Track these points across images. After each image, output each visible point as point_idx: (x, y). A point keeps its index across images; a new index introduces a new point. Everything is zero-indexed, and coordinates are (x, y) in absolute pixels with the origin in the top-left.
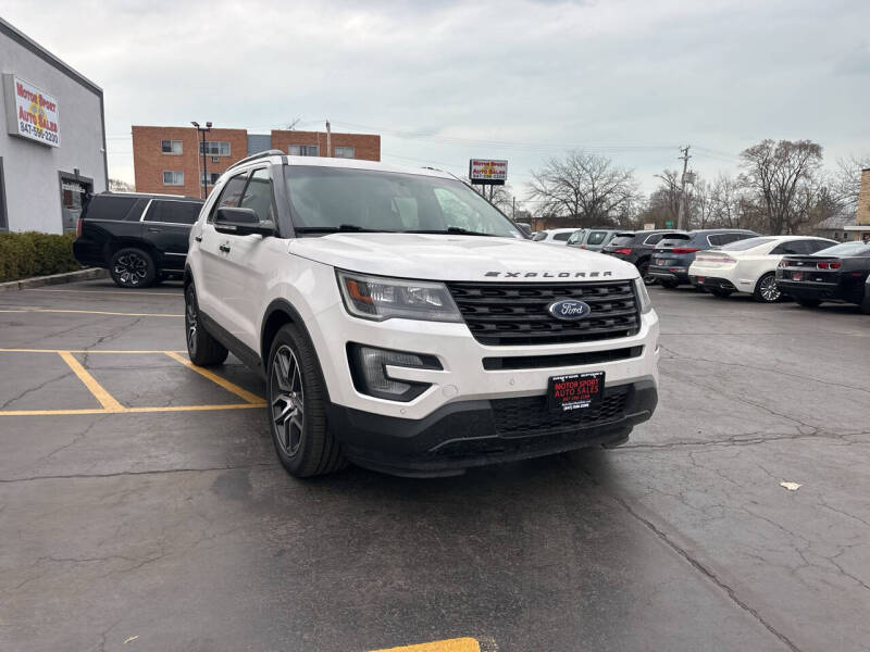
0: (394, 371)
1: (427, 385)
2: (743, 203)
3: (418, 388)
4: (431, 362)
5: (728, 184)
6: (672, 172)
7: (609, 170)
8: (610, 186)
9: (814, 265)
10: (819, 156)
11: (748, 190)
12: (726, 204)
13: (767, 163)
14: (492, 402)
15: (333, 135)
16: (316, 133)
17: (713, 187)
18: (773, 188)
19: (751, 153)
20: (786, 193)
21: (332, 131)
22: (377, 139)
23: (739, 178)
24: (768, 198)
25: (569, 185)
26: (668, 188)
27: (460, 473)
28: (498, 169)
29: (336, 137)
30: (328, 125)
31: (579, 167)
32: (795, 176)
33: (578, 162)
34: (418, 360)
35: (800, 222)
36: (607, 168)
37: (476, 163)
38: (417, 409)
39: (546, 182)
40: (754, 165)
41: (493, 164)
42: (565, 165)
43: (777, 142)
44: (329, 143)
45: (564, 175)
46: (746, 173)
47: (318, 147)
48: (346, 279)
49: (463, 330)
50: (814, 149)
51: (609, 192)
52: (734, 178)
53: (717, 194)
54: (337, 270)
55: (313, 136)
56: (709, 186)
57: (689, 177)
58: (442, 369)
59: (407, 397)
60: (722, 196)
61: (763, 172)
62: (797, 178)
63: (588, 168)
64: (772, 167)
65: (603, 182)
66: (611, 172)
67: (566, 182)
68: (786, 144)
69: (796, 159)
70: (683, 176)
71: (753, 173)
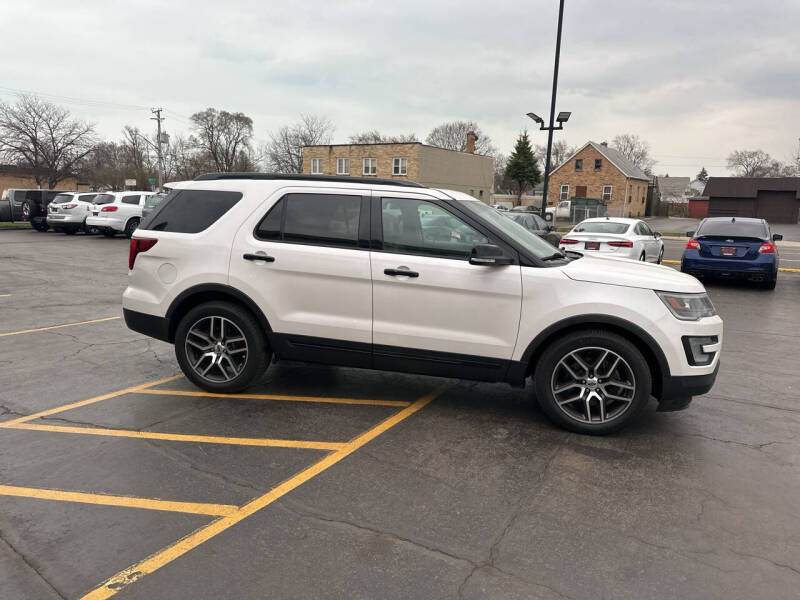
2: (195, 162)
5: (182, 145)
6: (133, 128)
7: (69, 121)
8: (72, 138)
10: (250, 127)
11: (198, 151)
12: (183, 162)
13: (211, 128)
18: (219, 150)
19: (198, 118)
20: (229, 155)
23: (190, 139)
25: (23, 132)
31: (33, 113)
32: (233, 143)
33: (32, 108)
36: (66, 119)
40: (200, 129)
42: (16, 110)
43: (219, 111)
45: (14, 120)
46: (196, 135)
50: (245, 121)
51: (70, 144)
52: (186, 138)
57: (164, 138)
60: (179, 155)
61: (209, 136)
62: (236, 143)
63: (44, 115)
64: (215, 133)
65: (62, 132)
66: (71, 124)
67: (19, 128)
68: (225, 114)
69: (234, 127)
70: (158, 136)
71: (203, 136)
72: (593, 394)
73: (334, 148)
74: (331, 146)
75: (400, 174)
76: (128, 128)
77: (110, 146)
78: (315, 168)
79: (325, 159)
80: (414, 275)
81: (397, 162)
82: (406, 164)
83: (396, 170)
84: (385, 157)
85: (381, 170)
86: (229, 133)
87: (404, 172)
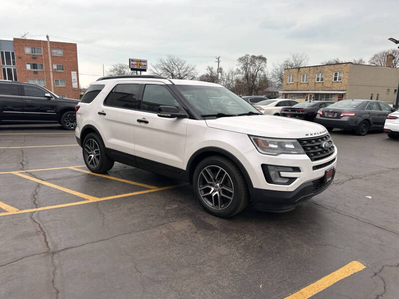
0: (283, 174)
1: (295, 178)
2: (238, 81)
3: (292, 180)
4: (297, 169)
5: (232, 73)
6: (211, 67)
7: (186, 65)
8: (186, 73)
9: (295, 111)
10: (266, 62)
11: (240, 75)
12: (232, 81)
13: (247, 64)
14: (313, 181)
15: (50, 42)
16: (40, 41)
17: (227, 74)
18: (249, 75)
19: (241, 59)
20: (254, 77)
21: (50, 40)
22: (75, 45)
23: (236, 70)
24: (247, 79)
25: (168, 71)
26: (210, 74)
27: (294, 208)
28: (143, 64)
29: (52, 43)
30: (47, 37)
31: (172, 63)
32: (257, 70)
33: (172, 61)
34: (291, 169)
35: (259, 89)
36: (185, 65)
37: (132, 61)
38: (292, 187)
39: (158, 69)
40: (242, 65)
41: (140, 61)
42: (167, 62)
43: (251, 55)
44: (49, 46)
45: (166, 67)
46: (239, 68)
47: (42, 48)
48: (254, 139)
49: (305, 157)
50: (263, 59)
51: (186, 75)
52: (235, 70)
53: (228, 77)
54: (249, 135)
55: (39, 42)
56: (226, 74)
57: (220, 70)
58: (300, 172)
59: (288, 183)
60: (231, 78)
61: (245, 68)
62: (258, 71)
63: (177, 64)
64: (249, 66)
65: (183, 70)
66: (186, 67)
67: (167, 70)
68: (254, 57)
69: (257, 63)
70: (218, 69)
71: (242, 68)
72: (217, 193)
73: (301, 69)
74: (299, 68)
75: (337, 81)
76: (208, 67)
77: (206, 76)
78: (289, 80)
79: (295, 75)
80: (147, 122)
81: (336, 74)
82: (342, 75)
83: (335, 79)
84: (330, 72)
85: (326, 79)
86: (255, 66)
87: (340, 79)
